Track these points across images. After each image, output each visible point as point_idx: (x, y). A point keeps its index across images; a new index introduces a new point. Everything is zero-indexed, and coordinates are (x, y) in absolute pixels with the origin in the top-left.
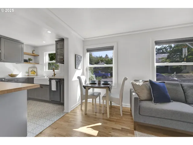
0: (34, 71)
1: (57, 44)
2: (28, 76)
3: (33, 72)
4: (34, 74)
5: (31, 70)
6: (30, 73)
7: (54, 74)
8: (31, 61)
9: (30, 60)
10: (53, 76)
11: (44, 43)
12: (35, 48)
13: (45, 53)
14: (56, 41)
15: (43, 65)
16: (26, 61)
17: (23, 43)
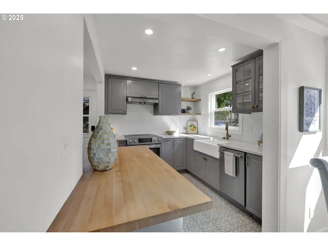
0: (195, 127)
1: (236, 71)
2: (186, 133)
3: (192, 127)
4: (193, 130)
5: (190, 124)
6: (188, 128)
7: (227, 134)
8: (190, 111)
9: (189, 108)
10: (224, 138)
11: (210, 76)
12: (195, 88)
13: (210, 95)
14: (233, 67)
15: (206, 115)
16: (184, 111)
17: (180, 85)
